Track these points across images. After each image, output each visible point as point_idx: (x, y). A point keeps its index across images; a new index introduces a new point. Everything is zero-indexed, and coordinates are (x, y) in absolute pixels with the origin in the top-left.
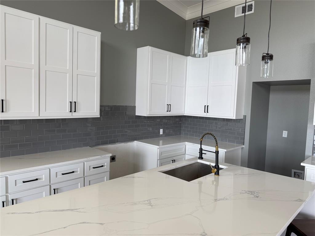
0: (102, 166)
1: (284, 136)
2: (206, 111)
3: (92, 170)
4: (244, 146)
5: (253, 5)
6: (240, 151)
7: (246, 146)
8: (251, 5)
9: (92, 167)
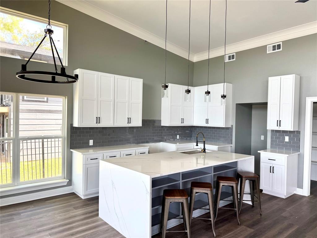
0: (145, 153)
1: (262, 139)
2: (207, 123)
3: (140, 154)
4: (232, 145)
5: (235, 55)
6: (230, 148)
7: (233, 145)
8: (234, 55)
9: (139, 153)
